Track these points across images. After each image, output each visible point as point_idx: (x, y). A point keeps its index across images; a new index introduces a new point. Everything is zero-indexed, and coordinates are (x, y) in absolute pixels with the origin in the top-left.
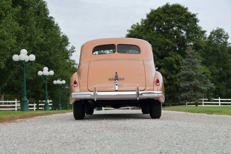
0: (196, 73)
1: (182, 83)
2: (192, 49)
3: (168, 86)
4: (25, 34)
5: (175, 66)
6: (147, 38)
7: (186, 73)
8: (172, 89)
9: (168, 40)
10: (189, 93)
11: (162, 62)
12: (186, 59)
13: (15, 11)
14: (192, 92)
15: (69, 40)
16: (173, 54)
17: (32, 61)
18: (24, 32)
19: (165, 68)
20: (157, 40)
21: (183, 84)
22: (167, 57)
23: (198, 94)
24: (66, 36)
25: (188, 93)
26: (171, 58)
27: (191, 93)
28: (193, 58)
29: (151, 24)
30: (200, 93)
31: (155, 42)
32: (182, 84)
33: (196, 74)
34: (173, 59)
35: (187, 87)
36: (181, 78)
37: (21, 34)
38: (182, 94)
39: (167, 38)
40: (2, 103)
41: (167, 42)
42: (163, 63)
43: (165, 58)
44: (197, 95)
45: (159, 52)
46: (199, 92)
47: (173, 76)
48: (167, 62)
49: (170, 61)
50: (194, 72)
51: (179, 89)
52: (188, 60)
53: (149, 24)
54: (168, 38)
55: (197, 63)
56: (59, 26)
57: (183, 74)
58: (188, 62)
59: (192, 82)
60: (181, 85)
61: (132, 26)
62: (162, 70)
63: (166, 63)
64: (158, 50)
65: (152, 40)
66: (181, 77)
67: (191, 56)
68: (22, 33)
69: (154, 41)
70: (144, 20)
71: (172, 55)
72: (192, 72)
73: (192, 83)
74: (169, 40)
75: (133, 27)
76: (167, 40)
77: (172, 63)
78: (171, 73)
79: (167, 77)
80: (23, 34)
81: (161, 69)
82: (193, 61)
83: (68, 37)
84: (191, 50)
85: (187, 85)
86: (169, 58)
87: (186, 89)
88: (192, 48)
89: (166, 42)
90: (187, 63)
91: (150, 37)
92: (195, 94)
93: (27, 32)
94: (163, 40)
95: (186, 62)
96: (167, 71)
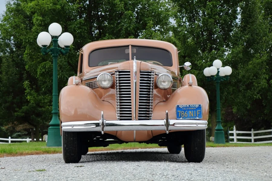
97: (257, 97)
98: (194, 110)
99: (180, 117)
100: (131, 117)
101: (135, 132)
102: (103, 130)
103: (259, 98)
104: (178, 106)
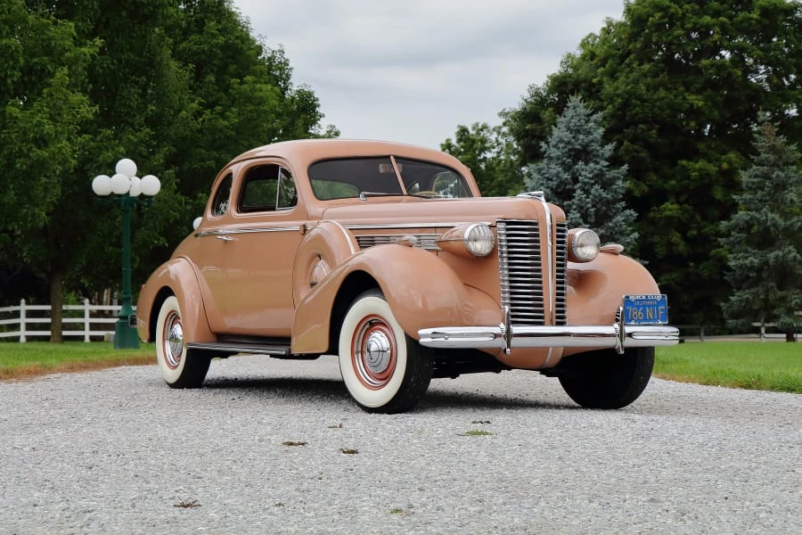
0: (785, 220)
1: (735, 255)
2: (778, 134)
3: (692, 264)
4: (142, 106)
5: (718, 194)
6: (618, 92)
7: (751, 219)
8: (705, 273)
9: (694, 97)
10: (760, 289)
11: (673, 177)
12: (754, 170)
13: (82, 56)
14: (772, 287)
15: (319, 106)
16: (712, 149)
17: (150, 197)
18: (137, 100)
19: (683, 198)
20: (655, 97)
21: (739, 259)
22: (689, 159)
23: (794, 294)
24: (310, 94)
25: (753, 290)
26: (701, 164)
27: (767, 292)
28: (778, 167)
29: (636, 40)
30: (798, 291)
31: (646, 104)
32: (735, 258)
33: (788, 223)
34: (712, 168)
35: (751, 268)
36: (732, 239)
37: (129, 106)
38: (733, 295)
39: (692, 89)
40: (111, 312)
41: (692, 105)
42: (673, 182)
43: (684, 162)
44: (789, 299)
45: (660, 140)
46: (798, 288)
47: (709, 229)
48: (688, 177)
49: (701, 175)
50: (777, 217)
51: (726, 278)
52: (758, 173)
53: (630, 42)
54: (698, 92)
55: (791, 185)
56: (287, 60)
57: (739, 225)
58: (759, 182)
59: (772, 252)
60: (732, 264)
61: (583, 41)
62: (670, 206)
63: (687, 182)
64: (655, 136)
65: (637, 99)
66: (733, 233)
67: (772, 157)
68: (132, 104)
69: (643, 101)
70: (614, 23)
71: (710, 151)
72: (770, 215)
73: (772, 254)
74: (700, 97)
75: (588, 42)
76: (692, 98)
77: (707, 181)
78: (705, 218)
79: (686, 232)
80: (134, 104)
81: (666, 203)
82: (778, 176)
83: (316, 96)
84: (773, 138)
85: (752, 262)
86: (697, 162)
87: (748, 277)
88: (776, 129)
89: (688, 106)
90: (753, 183)
91: (629, 87)
92: (780, 294)
93: (148, 97)
94: (676, 96)
95: (751, 180)
96: (687, 211)
97: (161, 243)
98: (653, 306)
99: (630, 321)
100: (542, 317)
101: (551, 350)
102: (509, 346)
103: (164, 244)
104: (627, 297)
